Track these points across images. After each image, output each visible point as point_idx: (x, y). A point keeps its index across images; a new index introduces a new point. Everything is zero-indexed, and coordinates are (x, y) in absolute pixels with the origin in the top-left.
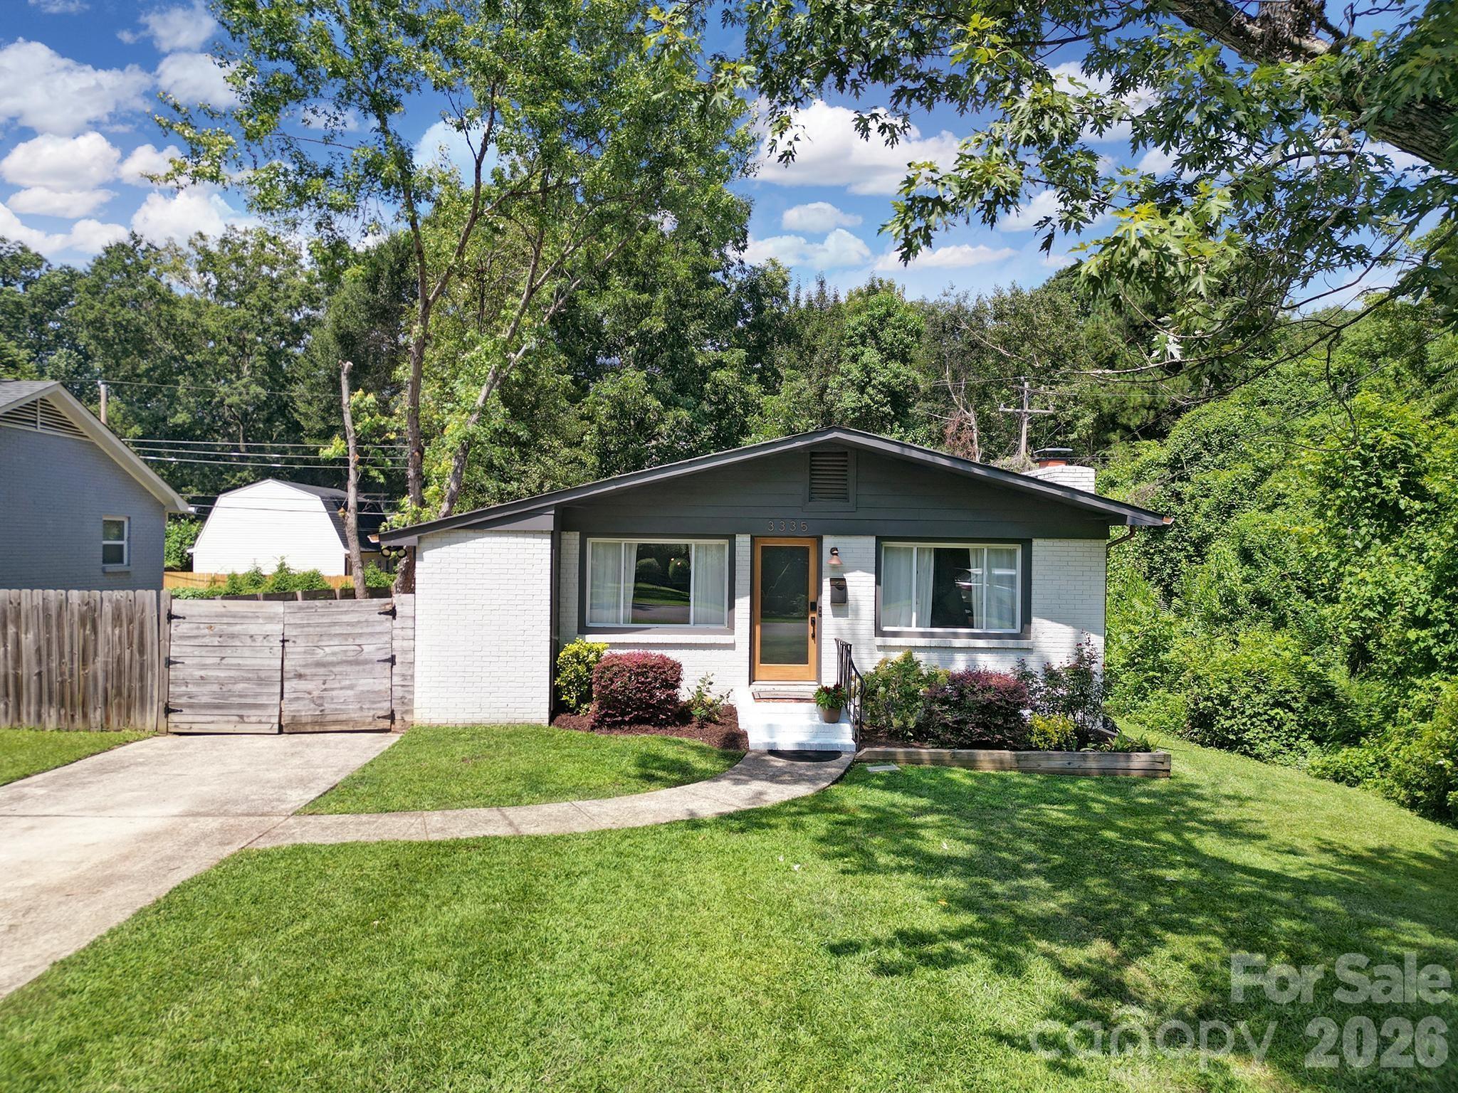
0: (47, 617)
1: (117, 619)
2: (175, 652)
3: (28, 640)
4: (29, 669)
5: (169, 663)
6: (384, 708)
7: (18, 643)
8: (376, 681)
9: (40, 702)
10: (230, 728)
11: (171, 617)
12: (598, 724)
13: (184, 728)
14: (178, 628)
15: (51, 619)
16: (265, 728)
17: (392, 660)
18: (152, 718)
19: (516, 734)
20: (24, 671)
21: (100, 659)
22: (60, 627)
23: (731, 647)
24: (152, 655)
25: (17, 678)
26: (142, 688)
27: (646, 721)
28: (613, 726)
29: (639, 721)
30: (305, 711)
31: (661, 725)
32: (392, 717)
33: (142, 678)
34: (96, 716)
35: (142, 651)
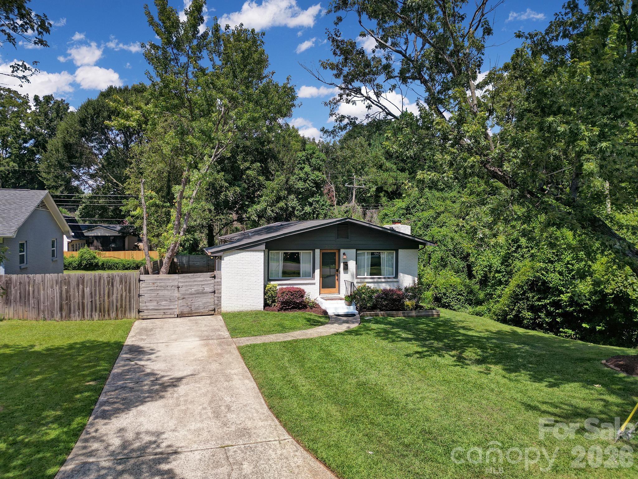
0: (95, 282)
1: (121, 282)
2: (141, 292)
3: (87, 290)
4: (87, 301)
5: (139, 296)
6: (212, 307)
7: (83, 291)
8: (209, 300)
9: (92, 311)
10: (160, 316)
11: (140, 281)
12: (280, 310)
13: (145, 317)
14: (142, 285)
15: (98, 281)
16: (173, 316)
17: (214, 292)
18: (134, 314)
19: (255, 314)
20: (85, 301)
21: (115, 295)
22: (99, 285)
23: (314, 284)
24: (134, 293)
25: (83, 303)
26: (130, 305)
27: (296, 308)
28: (285, 310)
29: (293, 308)
30: (186, 310)
31: (300, 309)
32: (214, 310)
33: (130, 301)
34: (113, 315)
35: (130, 292)
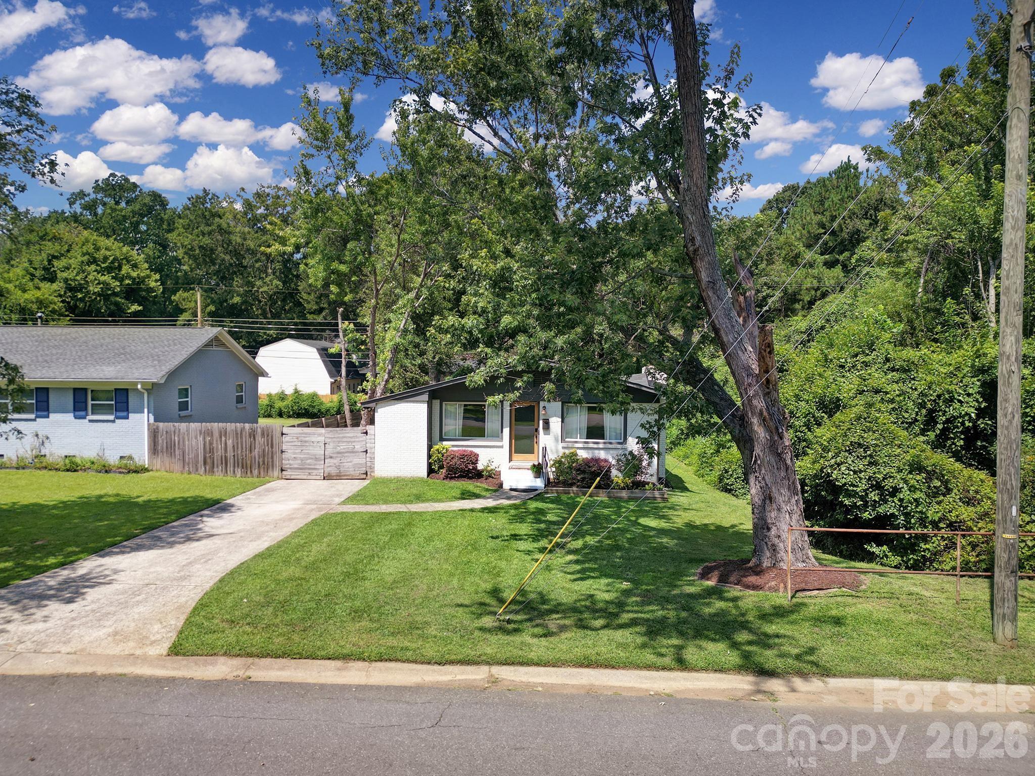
0: (237, 434)
1: (263, 434)
2: (284, 448)
3: (230, 443)
4: (230, 454)
5: (282, 452)
6: (363, 470)
7: (226, 444)
8: (360, 460)
9: (234, 466)
10: (305, 477)
11: (282, 434)
12: (446, 478)
13: (288, 477)
14: (285, 439)
15: (238, 435)
16: (318, 477)
17: (366, 451)
18: (276, 473)
19: (413, 481)
20: (228, 455)
21: (257, 450)
22: (241, 437)
23: (500, 447)
24: (276, 449)
25: (226, 457)
26: (273, 462)
27: (464, 477)
28: (452, 478)
29: (460, 476)
30: (334, 471)
31: (470, 478)
32: (366, 474)
33: (272, 458)
34: (256, 472)
35: (272, 447)
